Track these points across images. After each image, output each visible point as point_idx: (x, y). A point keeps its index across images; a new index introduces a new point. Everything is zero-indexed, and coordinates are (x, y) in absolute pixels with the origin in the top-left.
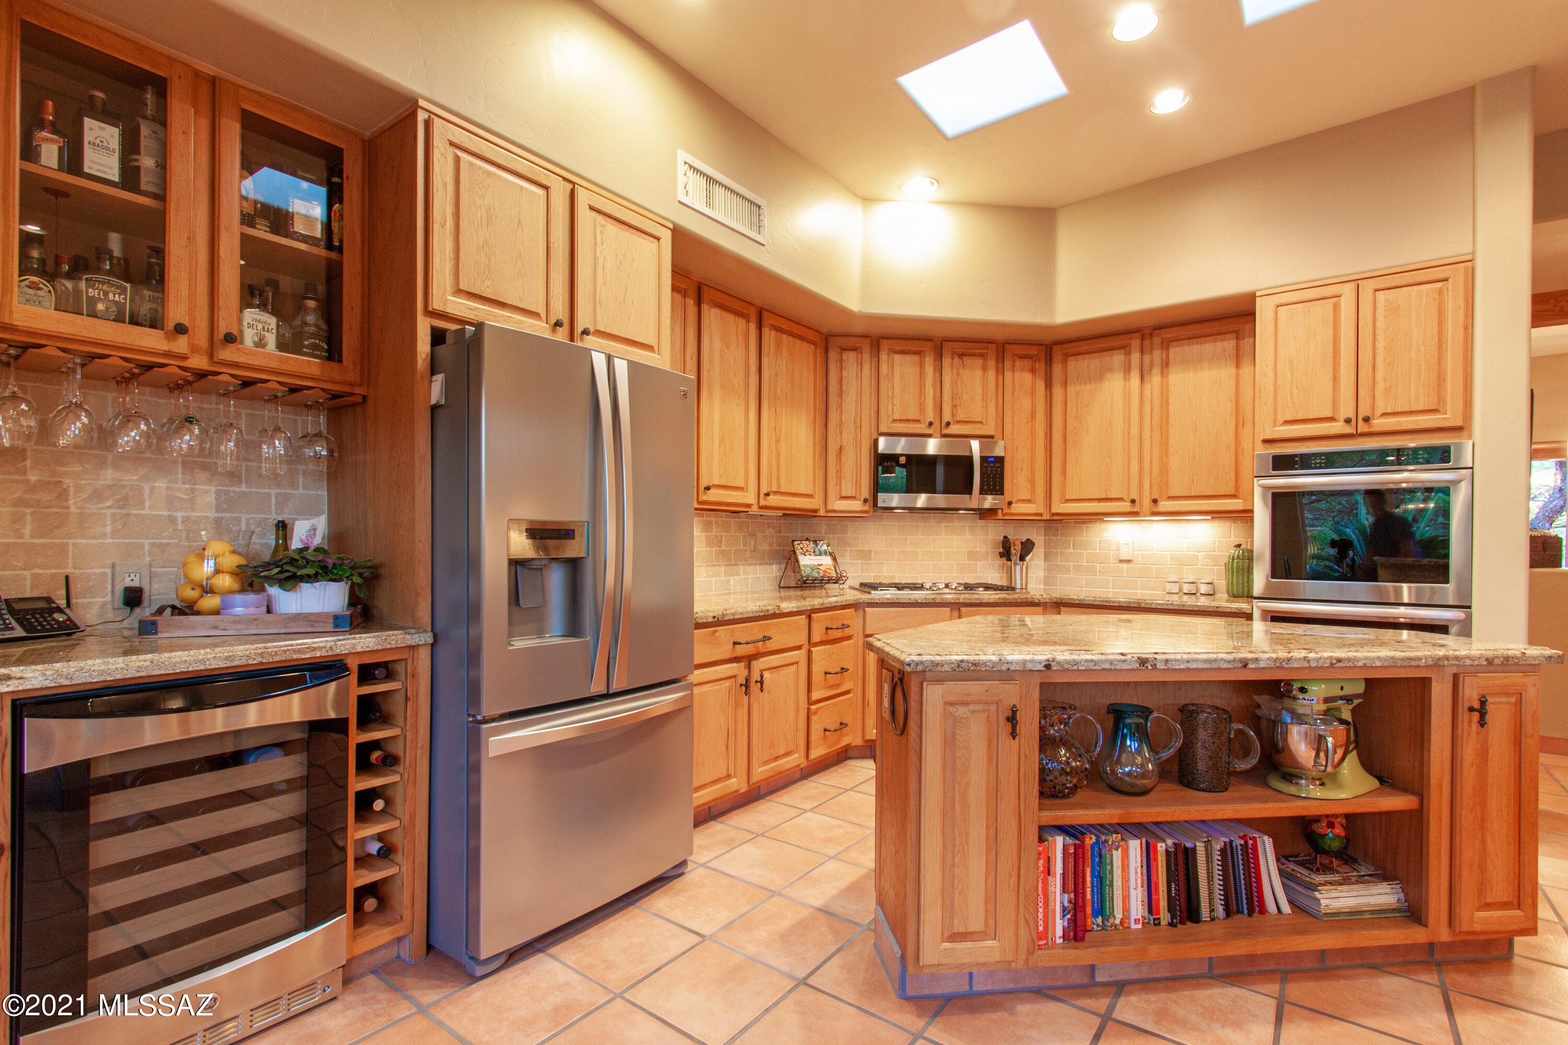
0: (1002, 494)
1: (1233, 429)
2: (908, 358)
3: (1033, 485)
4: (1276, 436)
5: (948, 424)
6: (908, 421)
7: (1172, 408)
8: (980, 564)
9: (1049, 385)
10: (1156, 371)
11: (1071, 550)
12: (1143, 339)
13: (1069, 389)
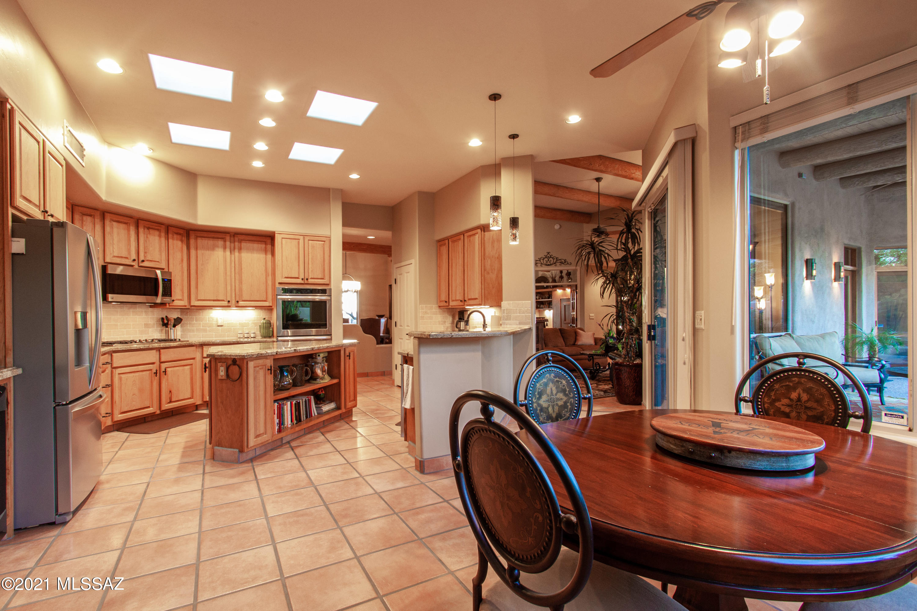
0: (171, 296)
1: (265, 277)
2: (122, 226)
3: (183, 293)
4: (283, 282)
5: (143, 261)
6: (122, 257)
7: (243, 266)
8: (150, 330)
9: (188, 248)
10: (236, 251)
11: (195, 322)
12: (230, 236)
13: (198, 251)
